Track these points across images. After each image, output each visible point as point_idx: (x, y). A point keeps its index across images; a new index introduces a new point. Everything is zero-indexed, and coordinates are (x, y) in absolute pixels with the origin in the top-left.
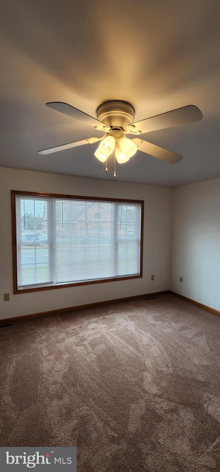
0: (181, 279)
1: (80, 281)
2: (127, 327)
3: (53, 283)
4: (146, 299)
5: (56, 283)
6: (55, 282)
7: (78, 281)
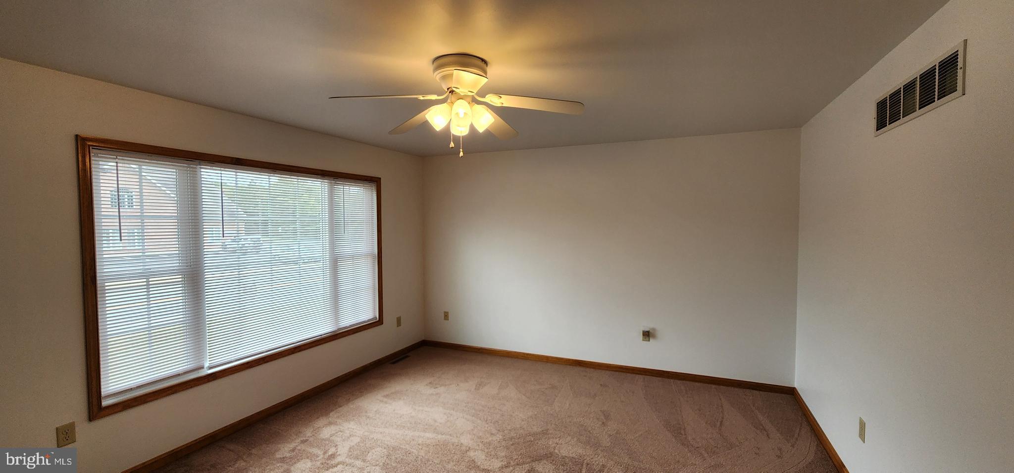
0: (446, 316)
1: (267, 352)
2: (396, 412)
3: (203, 368)
4: (394, 363)
5: (210, 368)
6: (207, 365)
7: (263, 353)
